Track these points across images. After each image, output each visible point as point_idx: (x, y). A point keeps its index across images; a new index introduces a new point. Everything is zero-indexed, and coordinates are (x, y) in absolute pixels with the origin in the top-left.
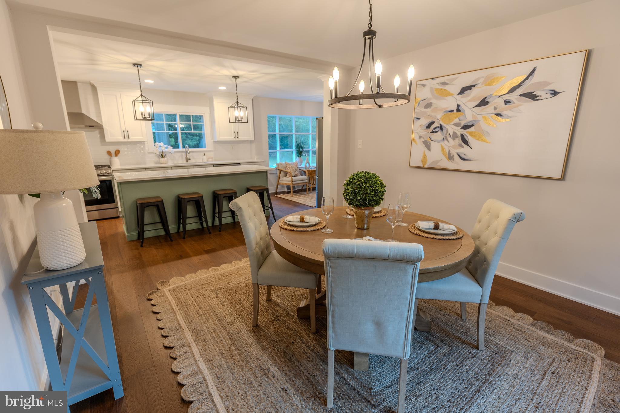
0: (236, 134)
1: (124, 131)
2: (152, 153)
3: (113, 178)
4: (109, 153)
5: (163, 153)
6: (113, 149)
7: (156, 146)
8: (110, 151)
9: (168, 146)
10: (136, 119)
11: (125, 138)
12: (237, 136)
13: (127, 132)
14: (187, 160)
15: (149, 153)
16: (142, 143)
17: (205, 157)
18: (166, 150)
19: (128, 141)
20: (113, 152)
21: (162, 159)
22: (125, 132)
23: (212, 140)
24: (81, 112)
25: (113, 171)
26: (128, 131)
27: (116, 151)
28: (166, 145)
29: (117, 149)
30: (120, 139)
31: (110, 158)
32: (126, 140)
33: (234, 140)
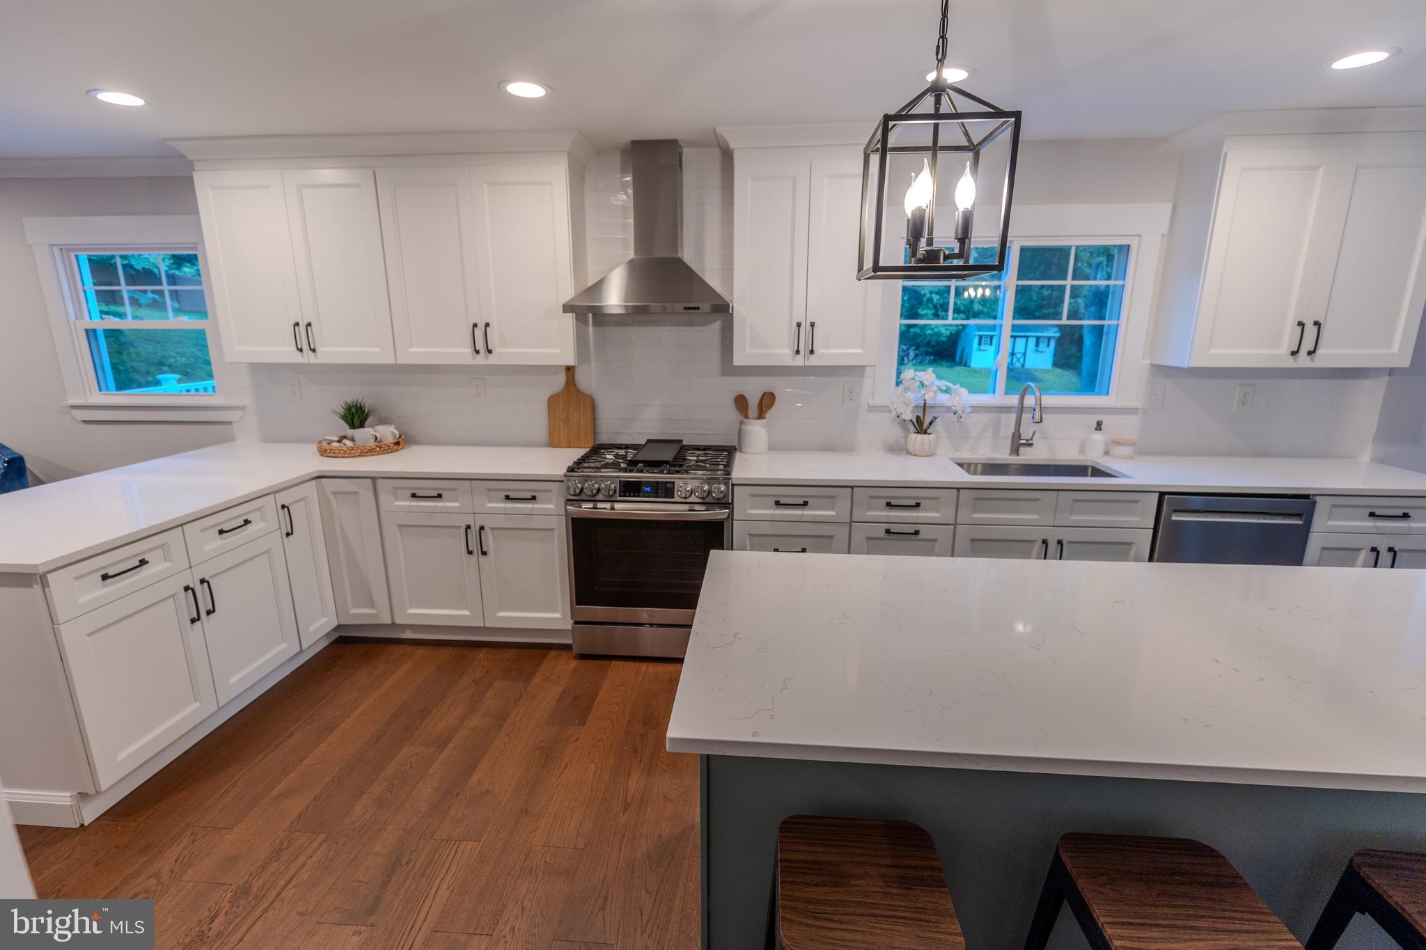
0: (1311, 332)
1: (799, 325)
2: (887, 409)
3: (731, 514)
4: (741, 402)
5: (927, 409)
6: (753, 390)
7: (905, 384)
8: (745, 395)
9: (950, 385)
10: (876, 267)
11: (798, 352)
12: (1308, 344)
13: (809, 327)
14: (1017, 444)
15: (872, 409)
16: (857, 371)
17: (1098, 436)
18: (943, 399)
19: (807, 364)
20: (753, 400)
21: (916, 439)
22: (802, 329)
23: (1148, 362)
24: (675, 256)
25: (733, 485)
26: (812, 325)
27: (764, 394)
28: (943, 382)
29: (768, 391)
30: (783, 354)
31: (741, 423)
32: (799, 361)
33: (1290, 363)
